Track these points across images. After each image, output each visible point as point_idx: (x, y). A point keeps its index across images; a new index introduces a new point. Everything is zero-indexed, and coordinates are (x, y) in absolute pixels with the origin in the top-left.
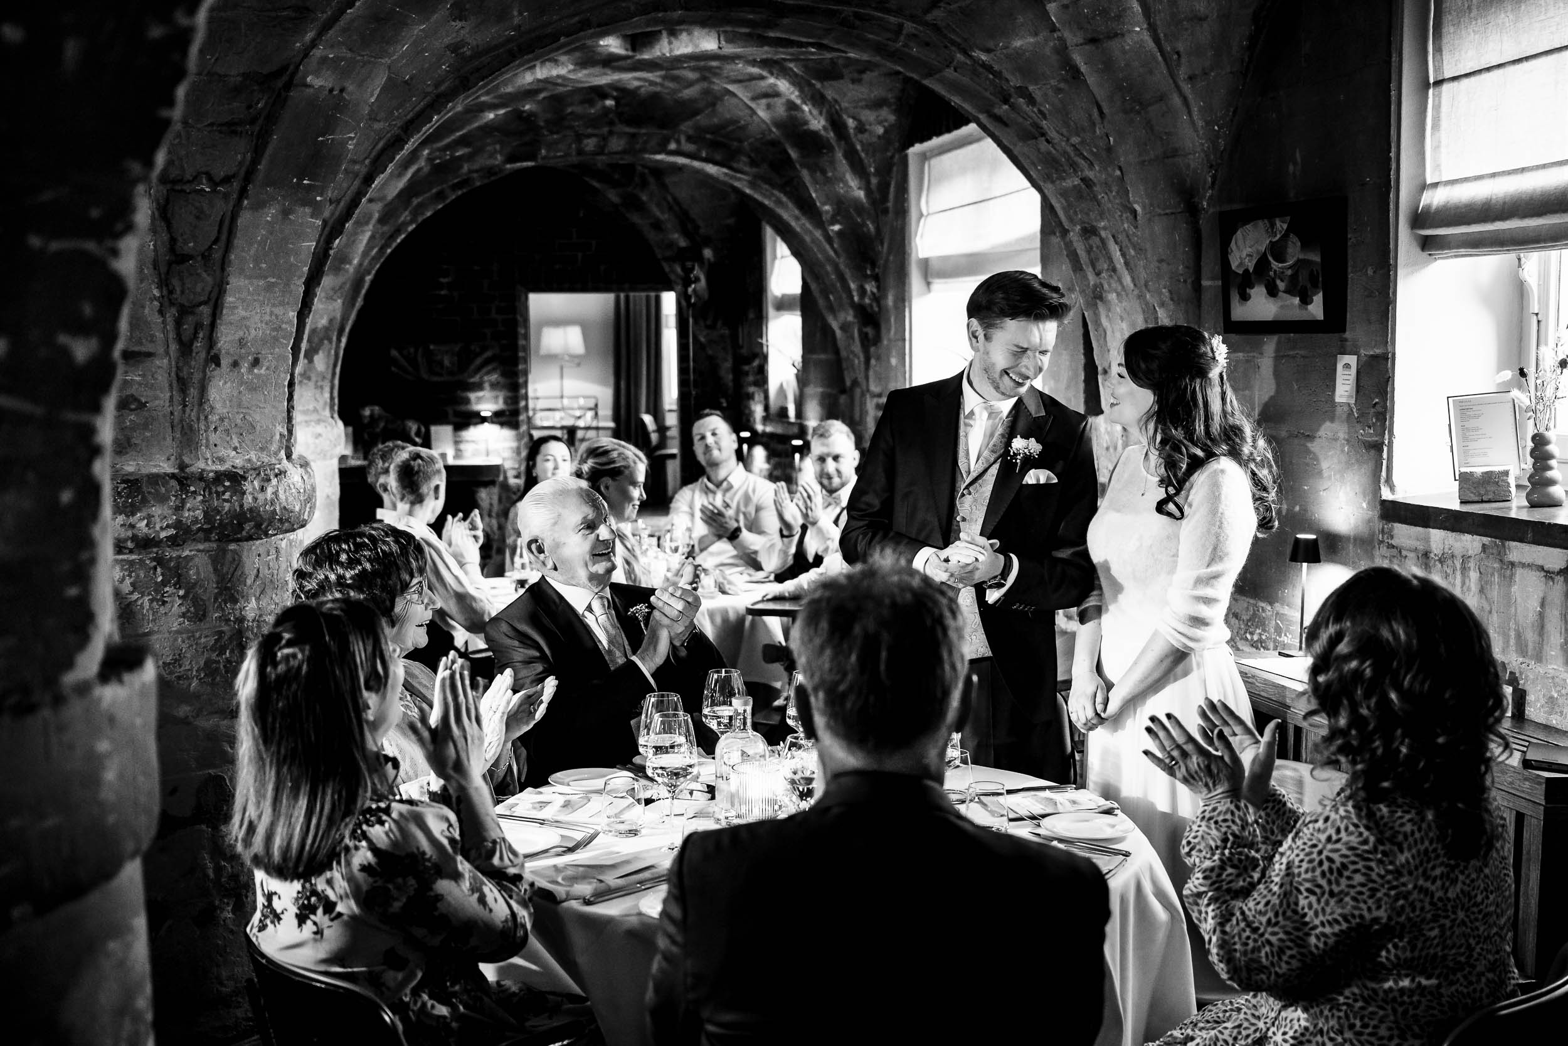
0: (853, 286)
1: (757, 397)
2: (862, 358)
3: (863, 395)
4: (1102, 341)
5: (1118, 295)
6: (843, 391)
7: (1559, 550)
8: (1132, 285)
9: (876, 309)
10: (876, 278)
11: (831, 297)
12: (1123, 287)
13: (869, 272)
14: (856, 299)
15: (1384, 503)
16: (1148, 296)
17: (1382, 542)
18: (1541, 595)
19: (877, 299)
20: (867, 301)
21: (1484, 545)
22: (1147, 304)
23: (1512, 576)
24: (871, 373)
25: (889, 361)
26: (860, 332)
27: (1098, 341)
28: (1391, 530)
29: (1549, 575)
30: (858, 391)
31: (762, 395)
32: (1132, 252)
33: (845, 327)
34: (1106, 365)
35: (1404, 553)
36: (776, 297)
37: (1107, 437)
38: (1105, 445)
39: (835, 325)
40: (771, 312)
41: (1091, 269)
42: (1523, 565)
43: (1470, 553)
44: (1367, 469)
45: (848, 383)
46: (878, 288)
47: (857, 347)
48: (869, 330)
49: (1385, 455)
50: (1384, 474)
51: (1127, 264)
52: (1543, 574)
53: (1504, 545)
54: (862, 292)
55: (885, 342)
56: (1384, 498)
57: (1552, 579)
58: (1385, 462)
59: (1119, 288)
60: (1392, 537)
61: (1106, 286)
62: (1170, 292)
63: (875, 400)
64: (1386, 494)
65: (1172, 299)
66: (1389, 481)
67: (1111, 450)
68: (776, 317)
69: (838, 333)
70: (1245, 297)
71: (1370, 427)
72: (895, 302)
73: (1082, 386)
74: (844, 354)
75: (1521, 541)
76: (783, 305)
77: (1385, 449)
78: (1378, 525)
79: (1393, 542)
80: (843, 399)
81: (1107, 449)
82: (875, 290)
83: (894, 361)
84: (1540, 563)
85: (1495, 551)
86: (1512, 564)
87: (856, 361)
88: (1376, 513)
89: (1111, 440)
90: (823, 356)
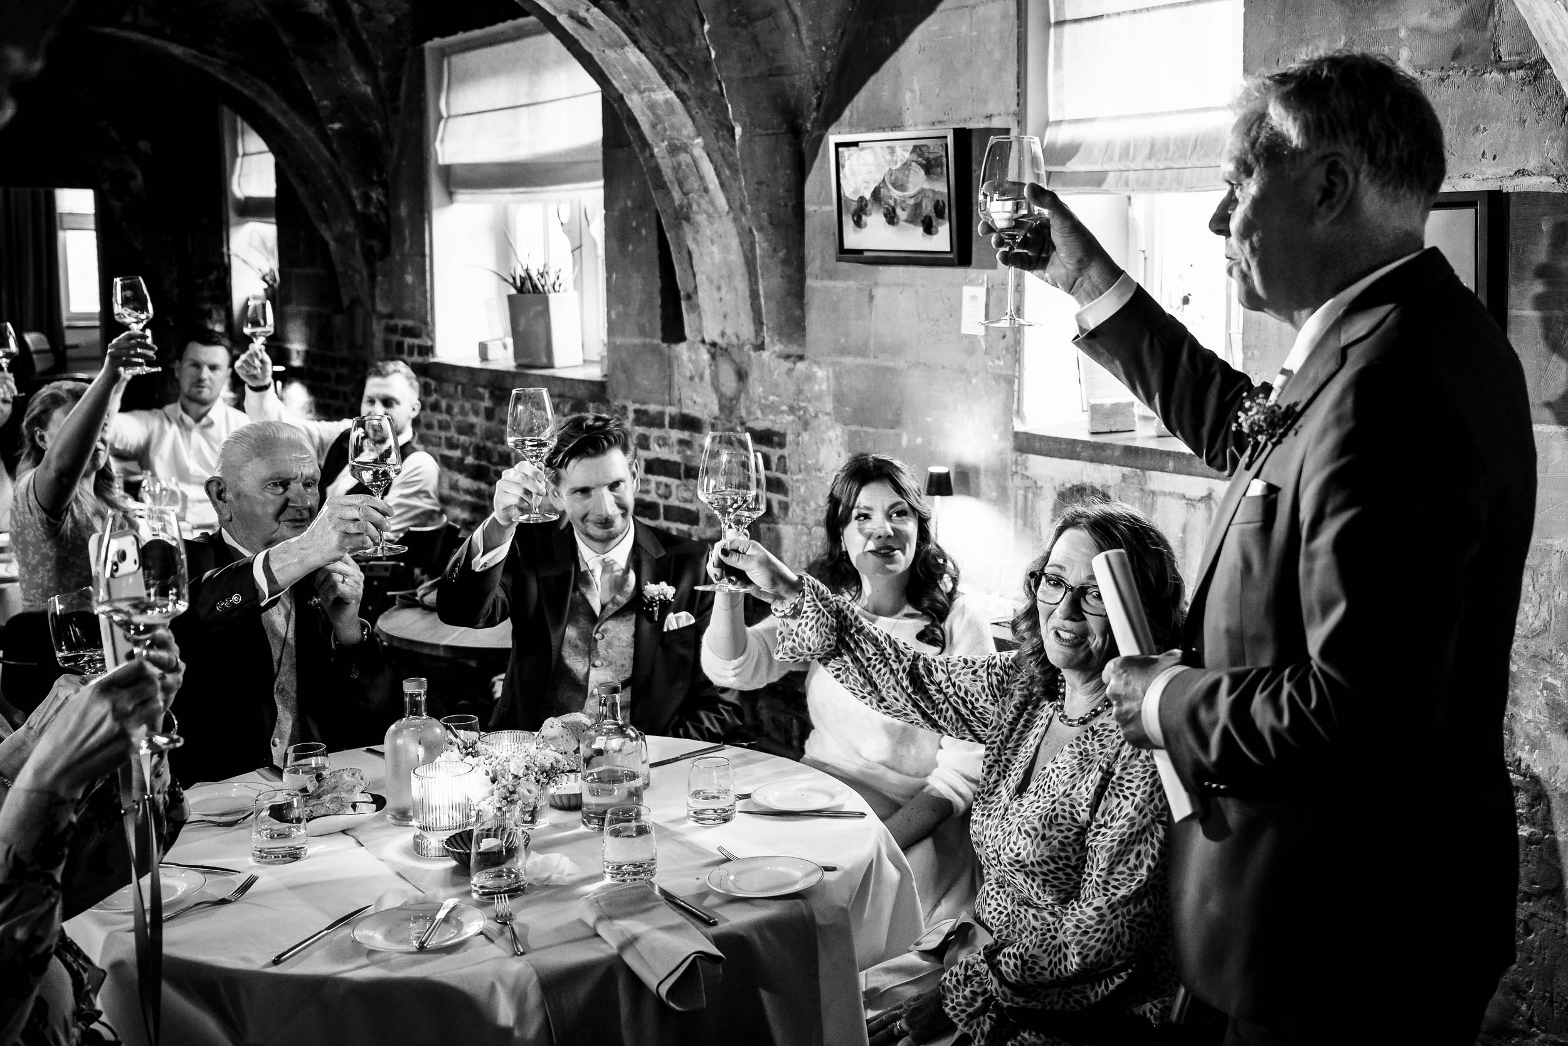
0: (355, 193)
1: (215, 316)
2: (365, 272)
3: (367, 315)
4: (686, 265)
5: (709, 216)
6: (339, 309)
7: (1200, 479)
8: (727, 208)
9: (384, 220)
10: (383, 185)
11: (325, 204)
12: (716, 209)
13: (375, 178)
14: (359, 207)
15: (1016, 435)
16: (743, 219)
17: (1016, 473)
18: (1182, 521)
19: (384, 208)
20: (373, 210)
21: (1124, 475)
22: (742, 228)
23: (1153, 504)
24: (378, 291)
25: (402, 278)
26: (363, 245)
27: (681, 264)
28: (1025, 461)
29: (1190, 502)
30: (359, 312)
31: (223, 314)
32: (727, 172)
33: (340, 239)
34: (690, 290)
35: (1039, 484)
36: (238, 201)
37: (691, 366)
38: (688, 374)
39: (327, 236)
40: (233, 217)
41: (677, 188)
42: (1165, 494)
43: (1110, 483)
44: (998, 401)
45: (346, 302)
46: (386, 195)
47: (359, 261)
48: (376, 244)
49: (1016, 387)
50: (1015, 406)
51: (722, 184)
52: (1184, 501)
53: (1144, 475)
54: (367, 200)
55: (398, 257)
56: (1016, 429)
57: (1194, 506)
58: (1016, 394)
59: (711, 210)
60: (1026, 468)
61: (695, 207)
62: (770, 216)
63: (384, 322)
64: (1019, 427)
65: (771, 223)
66: (1018, 412)
67: (697, 379)
68: (240, 224)
69: (332, 245)
70: (858, 223)
71: (999, 358)
72: (410, 213)
73: (658, 311)
74: (340, 269)
75: (1162, 470)
76: (252, 209)
77: (1016, 381)
78: (1011, 456)
79: (1028, 473)
80: (338, 320)
81: (692, 378)
82: (382, 198)
83: (409, 279)
84: (1181, 491)
85: (1135, 480)
86: (1153, 493)
87: (358, 278)
88: (1009, 444)
89: (696, 369)
90: (309, 271)
